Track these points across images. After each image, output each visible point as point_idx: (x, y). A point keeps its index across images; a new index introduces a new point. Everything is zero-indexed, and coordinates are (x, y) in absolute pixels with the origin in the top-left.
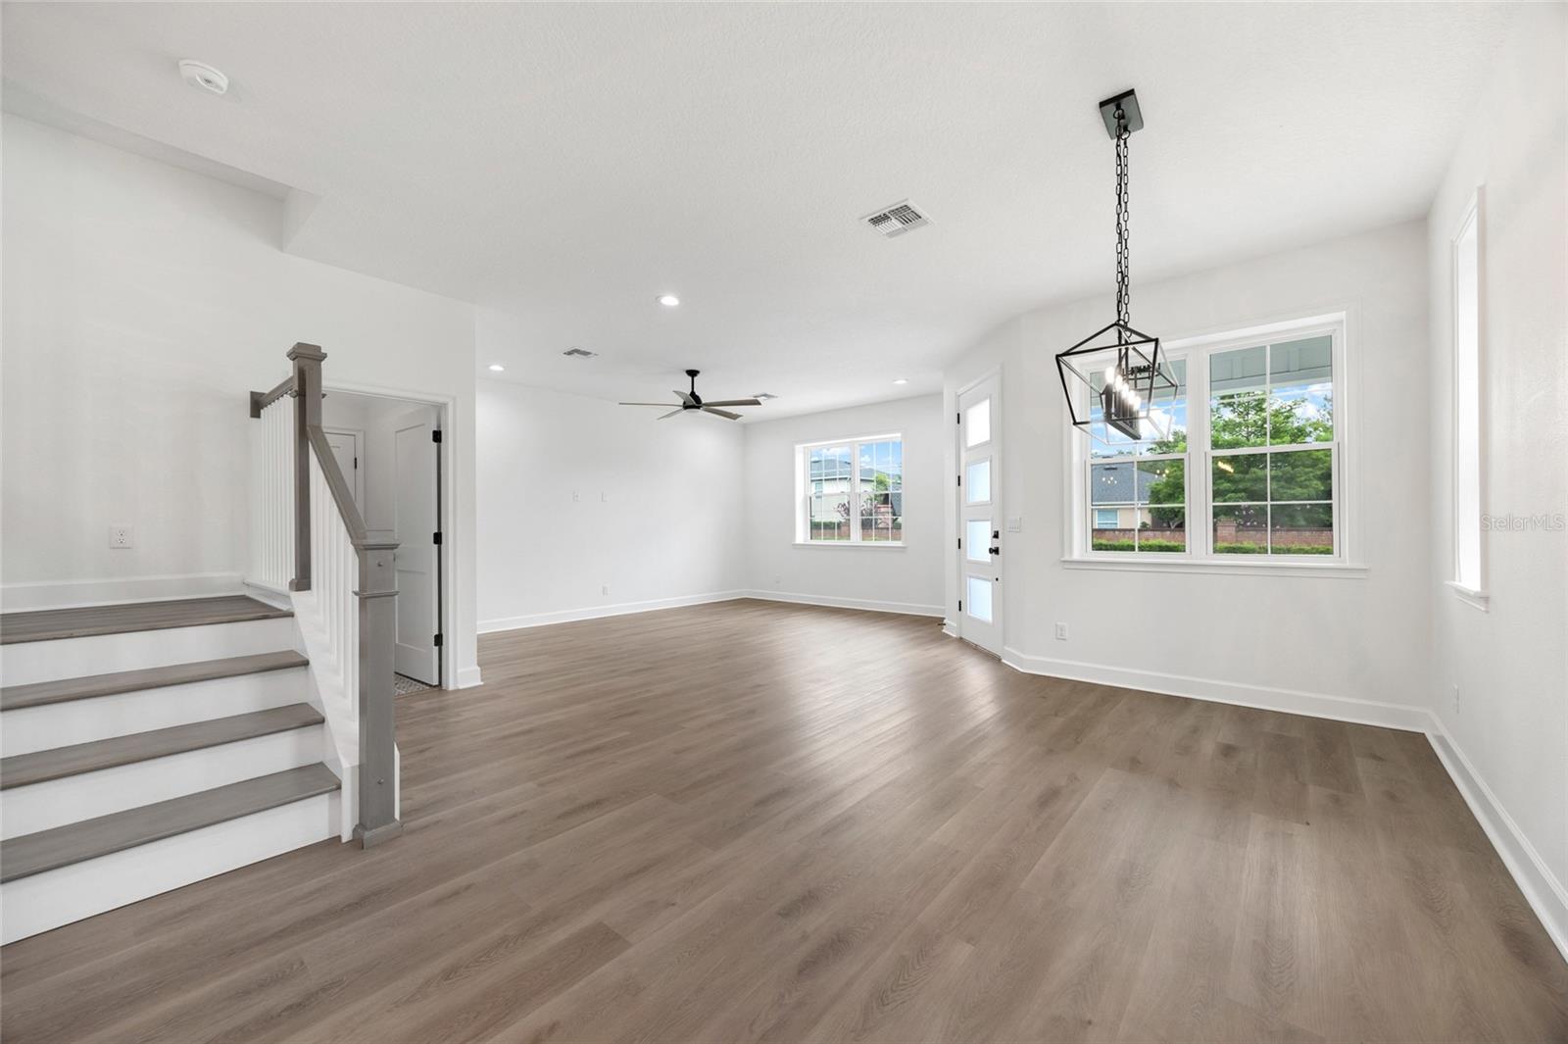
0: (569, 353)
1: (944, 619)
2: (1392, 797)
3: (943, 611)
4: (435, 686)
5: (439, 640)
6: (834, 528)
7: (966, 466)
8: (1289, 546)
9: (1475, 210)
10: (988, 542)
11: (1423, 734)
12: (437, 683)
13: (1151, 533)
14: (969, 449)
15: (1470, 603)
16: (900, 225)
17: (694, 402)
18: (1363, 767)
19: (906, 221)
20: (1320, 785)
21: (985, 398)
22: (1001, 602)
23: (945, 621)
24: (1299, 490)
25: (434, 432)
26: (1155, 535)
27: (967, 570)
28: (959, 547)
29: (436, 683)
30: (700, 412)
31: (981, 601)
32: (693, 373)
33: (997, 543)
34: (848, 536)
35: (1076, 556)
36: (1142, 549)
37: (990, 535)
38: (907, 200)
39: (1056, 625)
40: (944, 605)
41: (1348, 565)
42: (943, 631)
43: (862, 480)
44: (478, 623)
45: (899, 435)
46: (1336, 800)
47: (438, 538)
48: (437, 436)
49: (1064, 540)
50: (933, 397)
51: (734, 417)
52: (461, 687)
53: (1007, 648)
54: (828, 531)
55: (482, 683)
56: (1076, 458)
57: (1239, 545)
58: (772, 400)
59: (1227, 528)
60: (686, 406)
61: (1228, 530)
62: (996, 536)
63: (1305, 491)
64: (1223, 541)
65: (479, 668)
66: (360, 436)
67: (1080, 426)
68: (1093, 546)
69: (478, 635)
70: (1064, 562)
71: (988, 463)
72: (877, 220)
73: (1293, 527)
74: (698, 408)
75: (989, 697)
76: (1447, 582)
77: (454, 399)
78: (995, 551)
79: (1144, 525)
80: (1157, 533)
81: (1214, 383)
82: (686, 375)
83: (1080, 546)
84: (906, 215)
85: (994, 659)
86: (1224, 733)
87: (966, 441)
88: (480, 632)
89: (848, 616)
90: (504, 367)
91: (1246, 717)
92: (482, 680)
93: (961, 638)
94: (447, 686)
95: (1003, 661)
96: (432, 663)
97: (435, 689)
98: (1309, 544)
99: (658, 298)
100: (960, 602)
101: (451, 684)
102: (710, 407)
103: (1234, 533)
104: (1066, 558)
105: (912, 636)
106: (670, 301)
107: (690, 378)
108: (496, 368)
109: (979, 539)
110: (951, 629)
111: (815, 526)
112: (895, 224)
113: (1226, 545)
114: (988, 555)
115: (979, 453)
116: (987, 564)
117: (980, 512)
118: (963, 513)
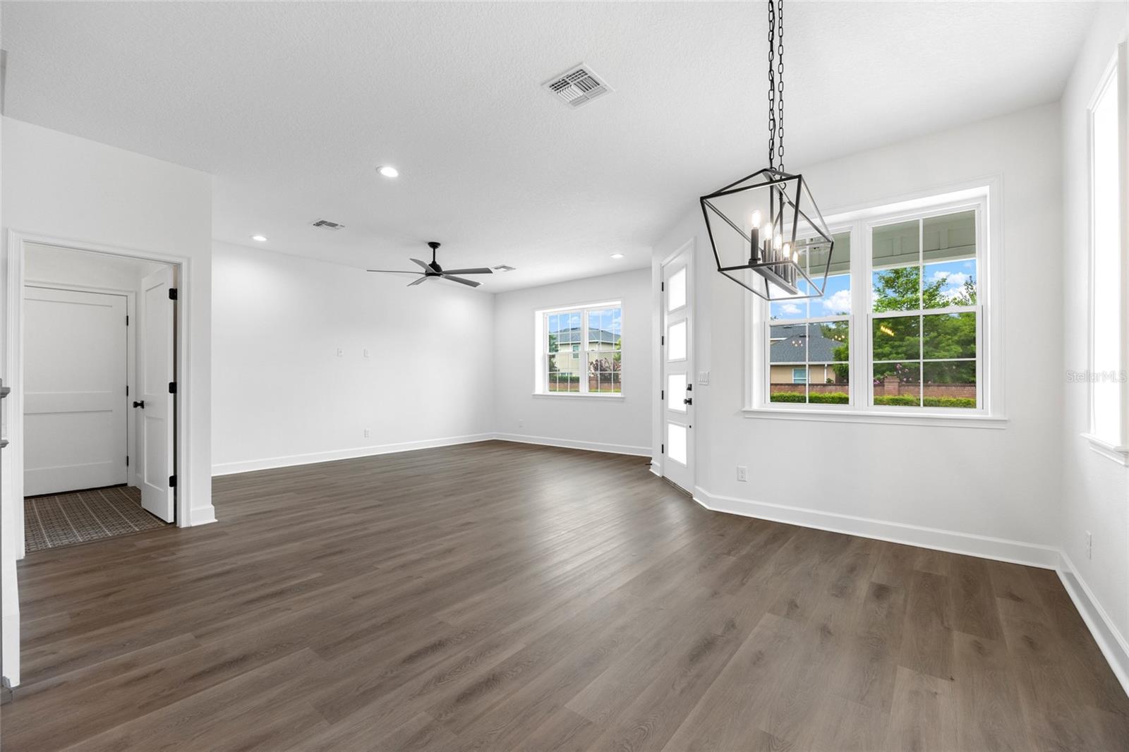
0: (318, 224)
1: (651, 458)
2: (1031, 643)
3: (650, 452)
4: (171, 523)
5: (173, 481)
6: (567, 382)
7: (668, 327)
8: (940, 398)
9: (1116, 68)
10: (684, 394)
11: (1054, 571)
12: (173, 521)
13: (834, 388)
14: (670, 313)
15: (1108, 456)
16: (581, 93)
17: (435, 270)
18: (1003, 609)
19: (585, 88)
20: (963, 631)
21: (683, 267)
22: (695, 446)
23: (652, 462)
25: (171, 290)
26: (836, 389)
27: (668, 417)
28: (663, 398)
29: (170, 519)
30: (441, 279)
31: (678, 445)
32: (434, 245)
33: (691, 395)
34: (578, 388)
35: (756, 406)
36: (811, 401)
37: (685, 387)
38: (581, 64)
39: (738, 468)
40: (651, 446)
41: (990, 416)
42: (651, 470)
43: (590, 343)
44: (212, 466)
45: (619, 302)
46: (979, 648)
47: (173, 388)
48: (173, 294)
49: (744, 392)
50: (645, 270)
51: (474, 284)
52: (193, 524)
53: (697, 487)
54: (562, 385)
55: (216, 521)
56: (756, 320)
57: (901, 397)
58: (510, 272)
59: (892, 384)
60: (428, 274)
61: (892, 386)
62: (690, 389)
64: (889, 394)
65: (213, 507)
66: (132, 297)
67: (725, 272)
68: (770, 397)
69: (213, 477)
70: (744, 411)
71: (684, 323)
72: (559, 86)
73: (942, 383)
74: (439, 275)
75: (683, 528)
76: (1082, 434)
77: (189, 260)
78: (689, 402)
79: (829, 381)
80: (838, 387)
81: (878, 260)
82: (428, 246)
83: (759, 397)
84: (583, 81)
85: (686, 497)
86: (877, 573)
87: (668, 306)
88: (213, 475)
89: (577, 456)
90: (266, 238)
91: (899, 554)
92: (216, 518)
93: (663, 477)
94: (180, 524)
95: (694, 498)
96: (167, 503)
97: (170, 526)
98: (954, 397)
99: (377, 169)
100: (663, 446)
101: (183, 523)
102: (449, 275)
103: (897, 387)
104: (747, 408)
105: (622, 474)
106: (389, 172)
107: (432, 250)
108: (260, 238)
109: (677, 391)
110: (655, 470)
111: (553, 379)
112: (574, 91)
113: (891, 397)
114: (684, 406)
115: (677, 316)
116: (683, 414)
117: (677, 366)
118: (665, 368)
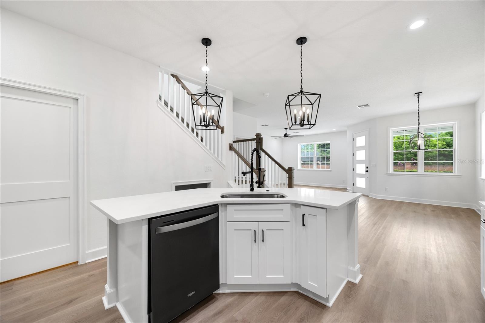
1: (347, 189)
2: (468, 216)
7: (356, 151)
11: (474, 209)
14: (357, 147)
19: (366, 106)
20: (454, 215)
21: (363, 135)
22: (369, 183)
24: (430, 154)
27: (356, 176)
28: (353, 171)
31: (361, 183)
32: (286, 129)
33: (367, 169)
34: (313, 168)
35: (390, 173)
37: (365, 168)
39: (385, 188)
40: (348, 186)
46: (458, 217)
49: (387, 169)
53: (371, 193)
54: (307, 166)
56: (390, 151)
62: (367, 168)
63: (432, 154)
68: (394, 171)
71: (364, 151)
72: (360, 106)
78: (367, 171)
85: (367, 196)
86: (431, 208)
87: (355, 145)
91: (434, 206)
95: (370, 196)
100: (353, 184)
104: (388, 173)
109: (361, 169)
112: (363, 107)
114: (364, 172)
115: (361, 148)
116: (364, 174)
117: (361, 162)
118: (355, 162)
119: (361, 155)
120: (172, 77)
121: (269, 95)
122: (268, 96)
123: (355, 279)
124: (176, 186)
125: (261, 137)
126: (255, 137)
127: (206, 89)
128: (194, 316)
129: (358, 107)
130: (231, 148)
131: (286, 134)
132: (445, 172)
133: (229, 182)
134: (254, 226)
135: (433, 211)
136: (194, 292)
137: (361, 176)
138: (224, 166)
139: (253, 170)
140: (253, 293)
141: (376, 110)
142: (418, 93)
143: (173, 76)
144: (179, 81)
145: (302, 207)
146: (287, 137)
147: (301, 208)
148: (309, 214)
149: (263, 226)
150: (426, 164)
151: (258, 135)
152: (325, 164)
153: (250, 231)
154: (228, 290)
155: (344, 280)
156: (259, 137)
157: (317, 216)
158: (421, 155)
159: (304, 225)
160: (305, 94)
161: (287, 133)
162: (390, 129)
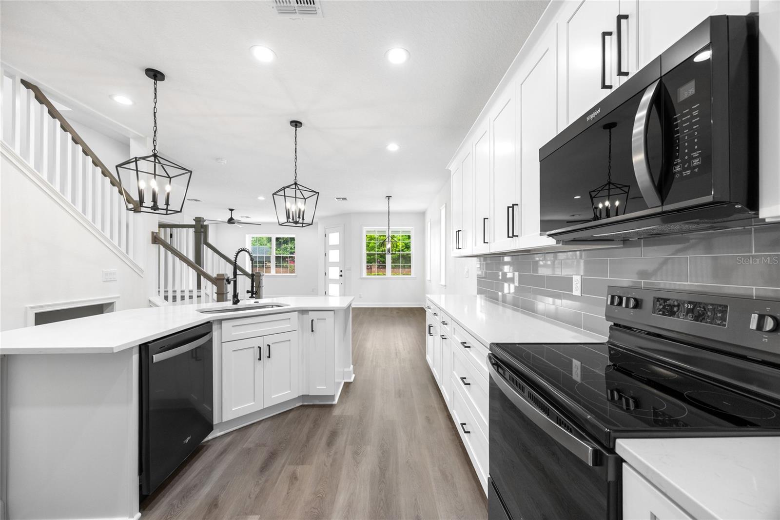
6: (263, 268)
7: (329, 250)
10: (339, 273)
14: (330, 245)
21: (337, 232)
22: (344, 290)
27: (329, 281)
28: (326, 274)
32: (231, 210)
33: (341, 274)
34: (270, 272)
35: (364, 277)
37: (339, 271)
39: (359, 294)
41: (413, 277)
49: (361, 273)
56: (364, 252)
62: (341, 271)
68: (367, 274)
70: (360, 278)
71: (338, 250)
78: (341, 276)
87: (328, 243)
100: (326, 292)
104: (362, 277)
109: (334, 273)
114: (338, 277)
115: (334, 247)
116: (337, 280)
117: (334, 264)
118: (327, 264)
119: (334, 256)
120: (22, 86)
121: (226, 162)
122: (224, 163)
123: (351, 378)
124: (36, 314)
125: (205, 223)
126: (194, 223)
127: (155, 149)
128: (186, 471)
129: (336, 200)
130: (156, 239)
131: (231, 217)
132: (404, 275)
133: (152, 299)
134: (258, 342)
135: (398, 313)
136: (190, 438)
137: (334, 281)
138: (142, 271)
139: (237, 276)
140: (254, 423)
141: (352, 205)
142: (389, 197)
143: (26, 84)
144: (41, 98)
145: (310, 312)
146: (234, 223)
147: (309, 314)
148: (318, 319)
149: (269, 340)
150: (393, 268)
151: (198, 220)
152: (281, 266)
153: (253, 349)
154: (220, 432)
155: (340, 383)
156: (201, 223)
157: (325, 319)
158: (389, 258)
159: (312, 331)
160: (301, 188)
161: (233, 218)
162: (364, 227)
